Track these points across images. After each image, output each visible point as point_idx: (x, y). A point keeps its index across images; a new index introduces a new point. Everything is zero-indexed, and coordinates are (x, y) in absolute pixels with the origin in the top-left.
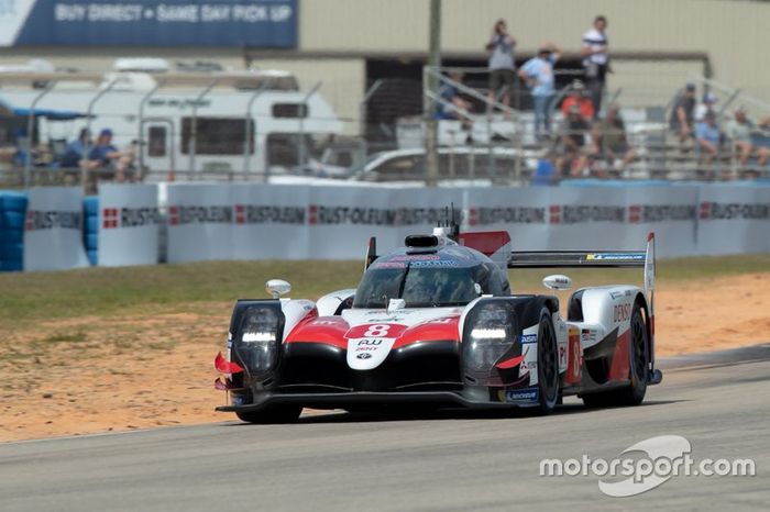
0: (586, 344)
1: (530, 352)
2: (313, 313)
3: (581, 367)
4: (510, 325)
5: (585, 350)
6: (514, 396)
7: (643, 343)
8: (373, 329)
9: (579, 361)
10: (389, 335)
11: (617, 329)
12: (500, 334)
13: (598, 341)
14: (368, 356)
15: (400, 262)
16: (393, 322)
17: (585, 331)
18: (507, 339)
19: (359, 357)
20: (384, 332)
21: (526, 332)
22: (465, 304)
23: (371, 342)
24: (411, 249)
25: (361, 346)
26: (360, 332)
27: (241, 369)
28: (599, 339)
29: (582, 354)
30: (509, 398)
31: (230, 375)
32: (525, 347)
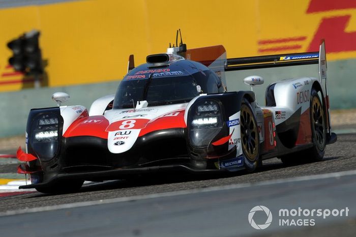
0: (277, 122)
1: (235, 133)
2: (85, 114)
3: (275, 139)
4: (219, 115)
5: (277, 126)
6: (226, 164)
7: (321, 118)
8: (125, 123)
9: (272, 134)
10: (136, 127)
11: (300, 109)
12: (213, 121)
13: (286, 119)
14: (122, 143)
15: (143, 74)
16: (140, 117)
17: (277, 113)
18: (218, 124)
19: (116, 144)
20: (132, 125)
21: (231, 118)
22: (188, 101)
23: (123, 133)
24: (151, 65)
25: (117, 136)
26: (116, 126)
27: (35, 158)
28: (287, 117)
29: (275, 129)
30: (223, 166)
31: (28, 163)
32: (231, 129)
